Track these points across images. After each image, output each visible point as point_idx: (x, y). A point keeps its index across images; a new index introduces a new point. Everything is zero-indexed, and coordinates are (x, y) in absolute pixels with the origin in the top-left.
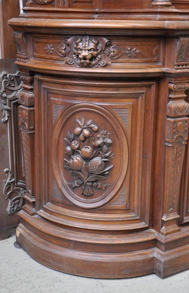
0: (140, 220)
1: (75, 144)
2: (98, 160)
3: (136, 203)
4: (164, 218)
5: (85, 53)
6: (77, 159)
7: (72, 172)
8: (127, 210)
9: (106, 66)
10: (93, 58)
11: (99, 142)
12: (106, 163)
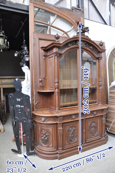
0: (55, 149)
1: (43, 135)
2: (46, 138)
3: (54, 146)
4: (59, 149)
5: (43, 120)
6: (43, 137)
7: (42, 140)
8: (52, 147)
9: (47, 122)
10: (44, 121)
11: (47, 135)
12: (48, 139)
